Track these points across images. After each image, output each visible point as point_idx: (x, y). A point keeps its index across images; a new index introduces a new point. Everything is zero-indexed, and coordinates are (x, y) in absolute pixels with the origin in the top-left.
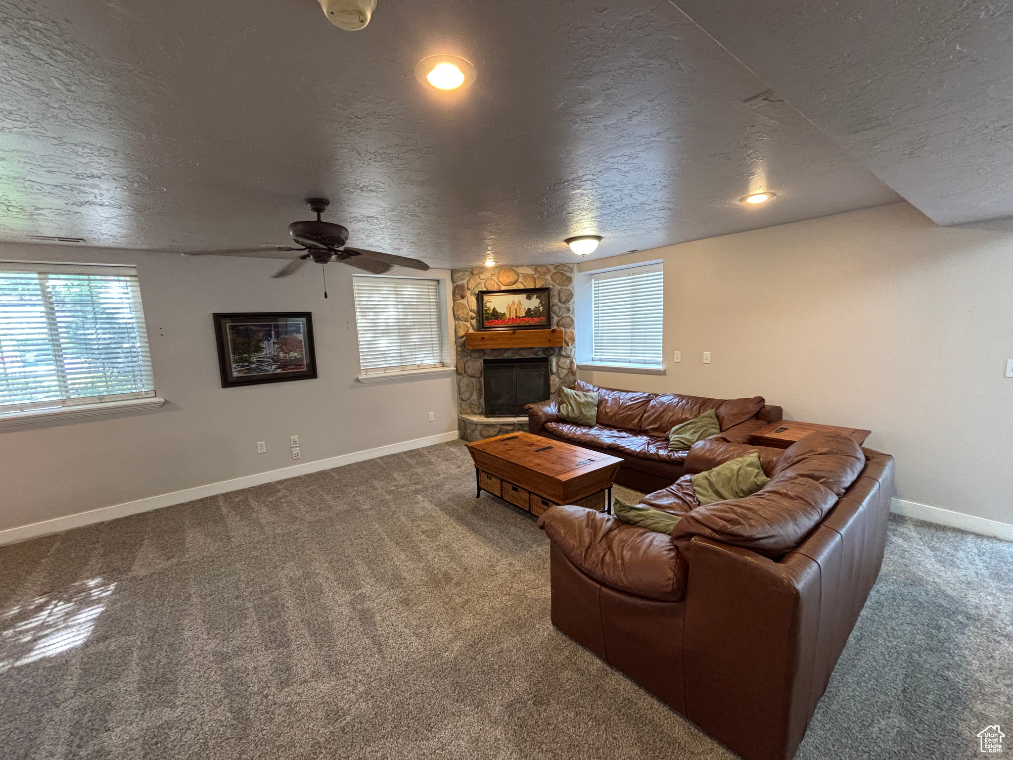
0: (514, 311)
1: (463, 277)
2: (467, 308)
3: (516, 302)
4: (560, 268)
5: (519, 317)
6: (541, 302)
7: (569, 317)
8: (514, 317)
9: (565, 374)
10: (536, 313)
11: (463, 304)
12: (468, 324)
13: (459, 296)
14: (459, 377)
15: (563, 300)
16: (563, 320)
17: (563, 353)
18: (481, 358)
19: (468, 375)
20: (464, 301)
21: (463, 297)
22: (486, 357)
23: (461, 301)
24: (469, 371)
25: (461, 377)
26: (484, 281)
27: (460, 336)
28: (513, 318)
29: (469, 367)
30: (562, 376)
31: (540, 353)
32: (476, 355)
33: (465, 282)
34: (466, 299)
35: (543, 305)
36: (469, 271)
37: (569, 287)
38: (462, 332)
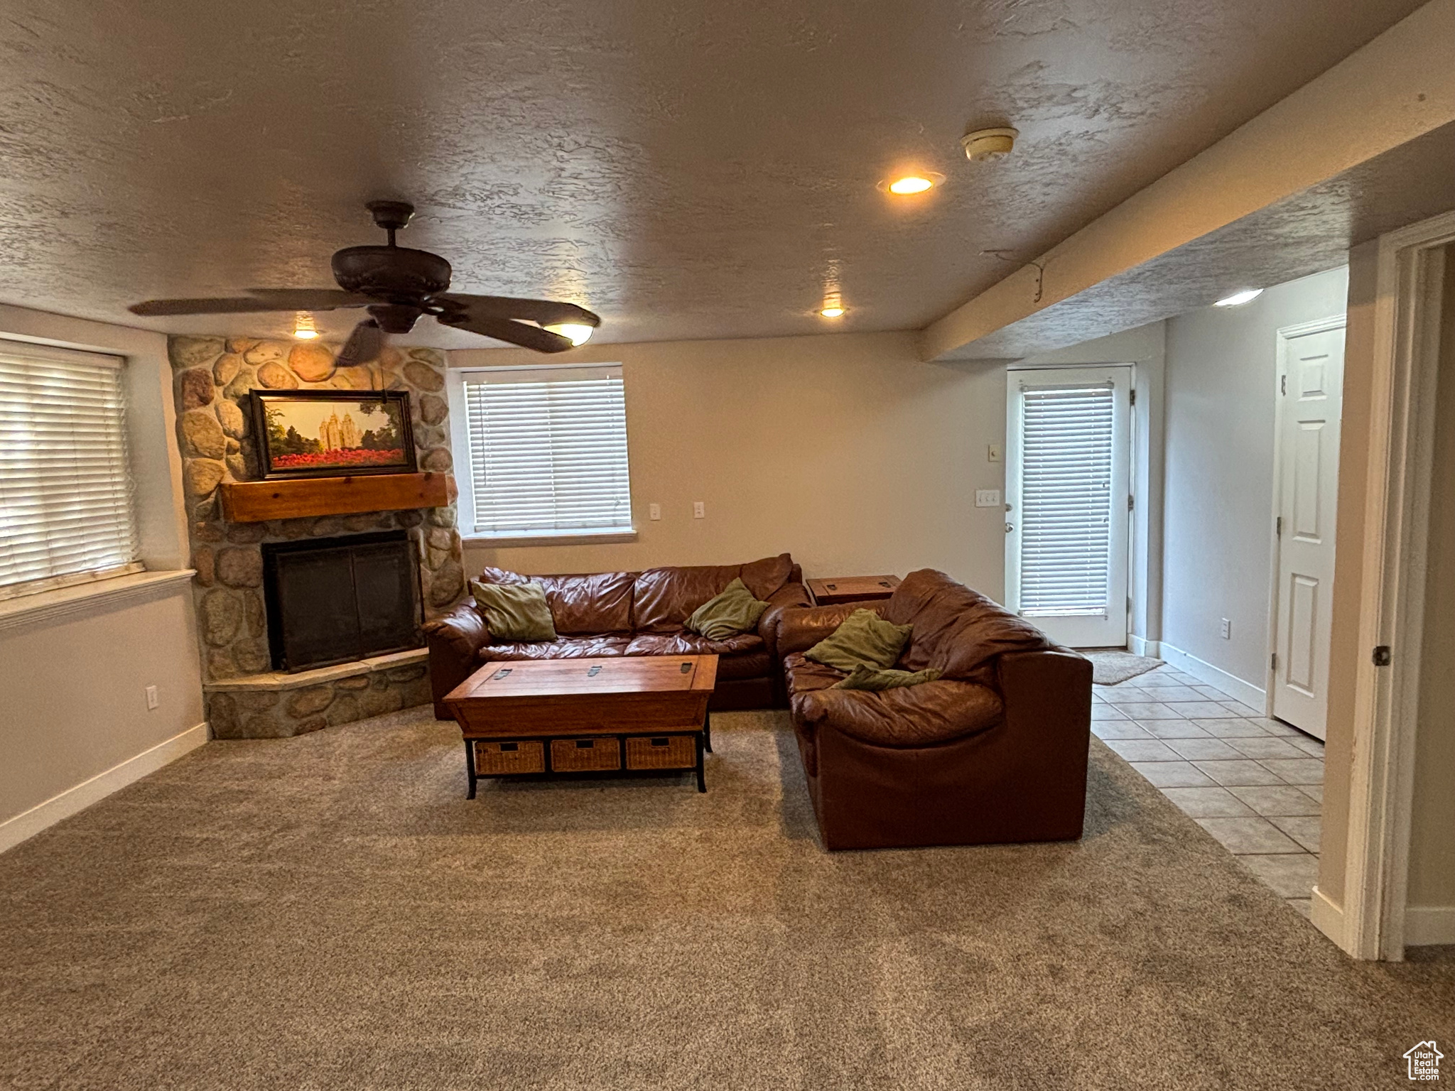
0: (338, 437)
1: (205, 355)
2: (216, 427)
3: (341, 419)
4: (422, 355)
5: (350, 450)
6: (391, 420)
7: (443, 450)
8: (339, 450)
9: (442, 560)
10: (384, 442)
11: (207, 418)
12: (222, 464)
13: (196, 399)
14: (201, 592)
15: (431, 416)
16: (434, 455)
17: (438, 519)
18: (257, 542)
19: (227, 585)
20: (209, 411)
21: (205, 401)
22: (270, 539)
23: (201, 410)
24: (231, 575)
25: (207, 589)
26: (258, 367)
27: (203, 492)
28: (336, 451)
29: (230, 565)
30: (436, 564)
31: (393, 522)
32: (246, 535)
33: (208, 366)
34: (212, 405)
35: (396, 425)
36: (220, 343)
37: (440, 394)
38: (207, 484)
